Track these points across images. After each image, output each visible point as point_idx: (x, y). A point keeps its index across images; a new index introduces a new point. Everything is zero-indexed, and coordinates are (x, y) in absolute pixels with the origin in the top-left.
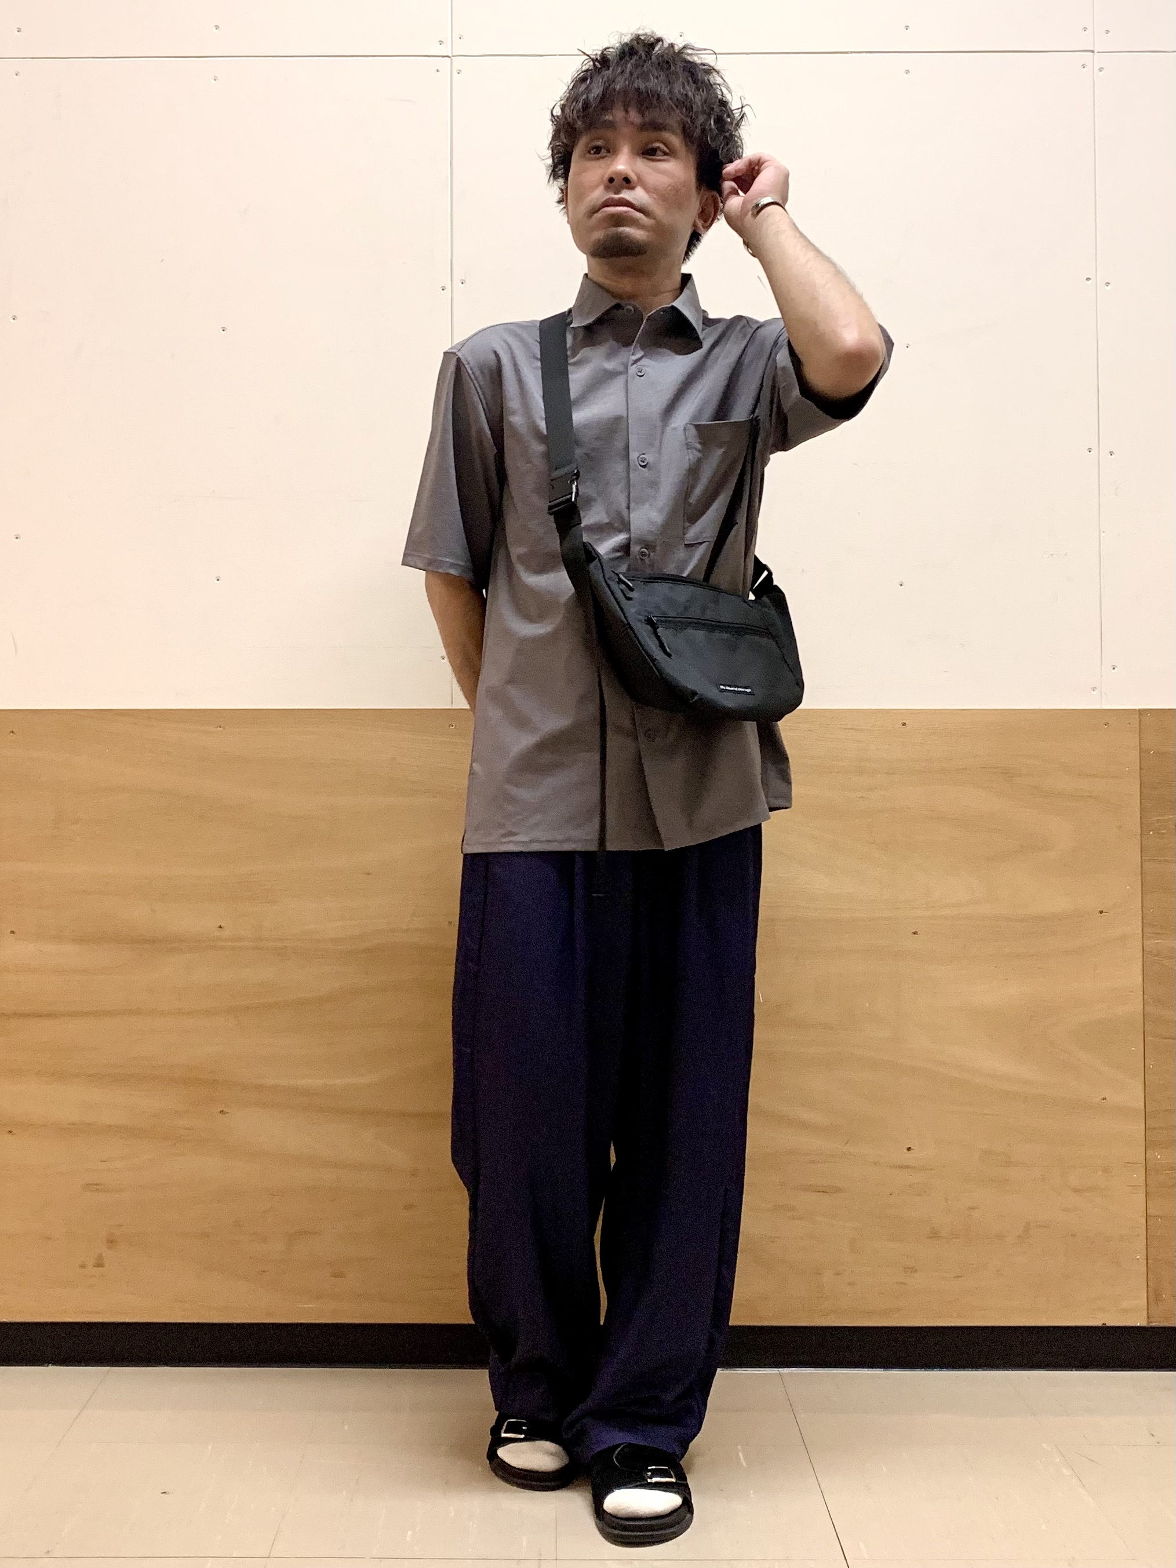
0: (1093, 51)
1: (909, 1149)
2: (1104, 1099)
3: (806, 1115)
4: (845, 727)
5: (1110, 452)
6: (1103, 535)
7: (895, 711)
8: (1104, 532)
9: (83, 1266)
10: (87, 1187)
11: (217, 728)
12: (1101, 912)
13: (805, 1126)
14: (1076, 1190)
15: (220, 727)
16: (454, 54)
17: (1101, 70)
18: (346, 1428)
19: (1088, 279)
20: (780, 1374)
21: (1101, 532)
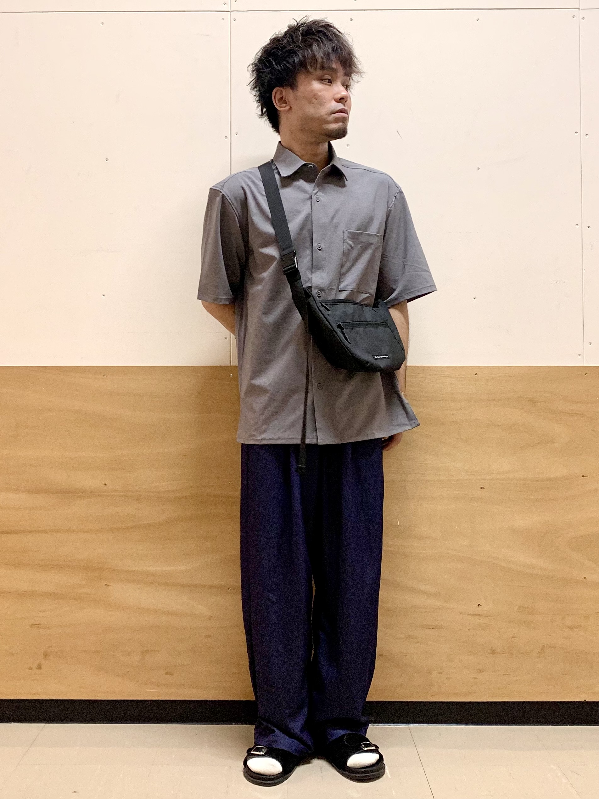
0: (579, 9)
1: (479, 605)
2: (585, 578)
3: (423, 587)
4: (443, 375)
5: (588, 226)
6: (585, 271)
7: (472, 367)
8: (585, 270)
9: (30, 669)
10: (32, 626)
11: (103, 376)
12: (583, 476)
13: (422, 592)
14: (570, 628)
15: (105, 376)
16: (232, 10)
17: (583, 18)
18: (173, 757)
19: (576, 132)
20: (409, 727)
21: (583, 270)
